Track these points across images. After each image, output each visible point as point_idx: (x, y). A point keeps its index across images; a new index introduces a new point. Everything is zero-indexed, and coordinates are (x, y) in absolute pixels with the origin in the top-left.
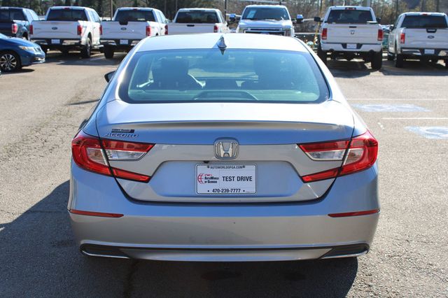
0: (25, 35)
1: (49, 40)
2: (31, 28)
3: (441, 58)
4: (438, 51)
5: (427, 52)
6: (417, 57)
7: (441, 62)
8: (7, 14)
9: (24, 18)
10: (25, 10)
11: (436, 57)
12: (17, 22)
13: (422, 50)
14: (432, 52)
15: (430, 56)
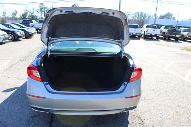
0: (33, 27)
1: (38, 28)
2: (34, 25)
3: (137, 35)
4: (136, 34)
5: (134, 34)
6: (131, 35)
7: (137, 37)
8: (28, 21)
9: (32, 22)
10: (32, 20)
11: (135, 35)
12: (31, 24)
13: (133, 33)
14: (135, 34)
15: (134, 35)
